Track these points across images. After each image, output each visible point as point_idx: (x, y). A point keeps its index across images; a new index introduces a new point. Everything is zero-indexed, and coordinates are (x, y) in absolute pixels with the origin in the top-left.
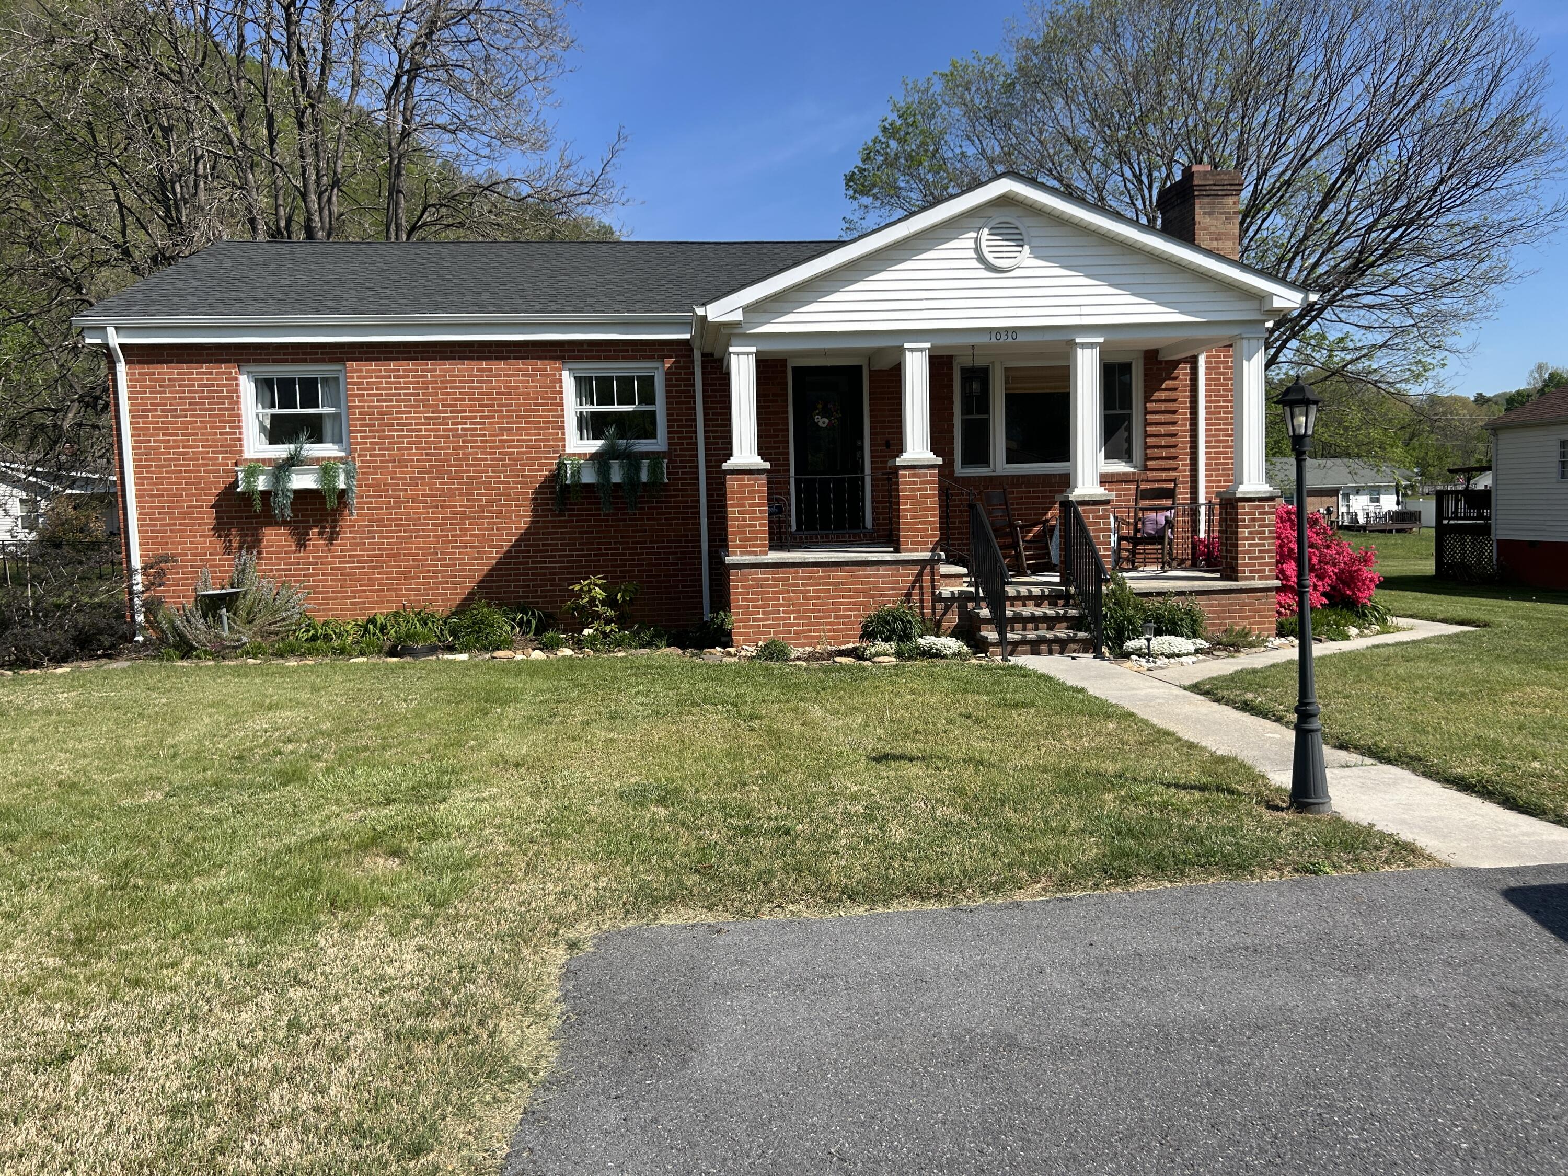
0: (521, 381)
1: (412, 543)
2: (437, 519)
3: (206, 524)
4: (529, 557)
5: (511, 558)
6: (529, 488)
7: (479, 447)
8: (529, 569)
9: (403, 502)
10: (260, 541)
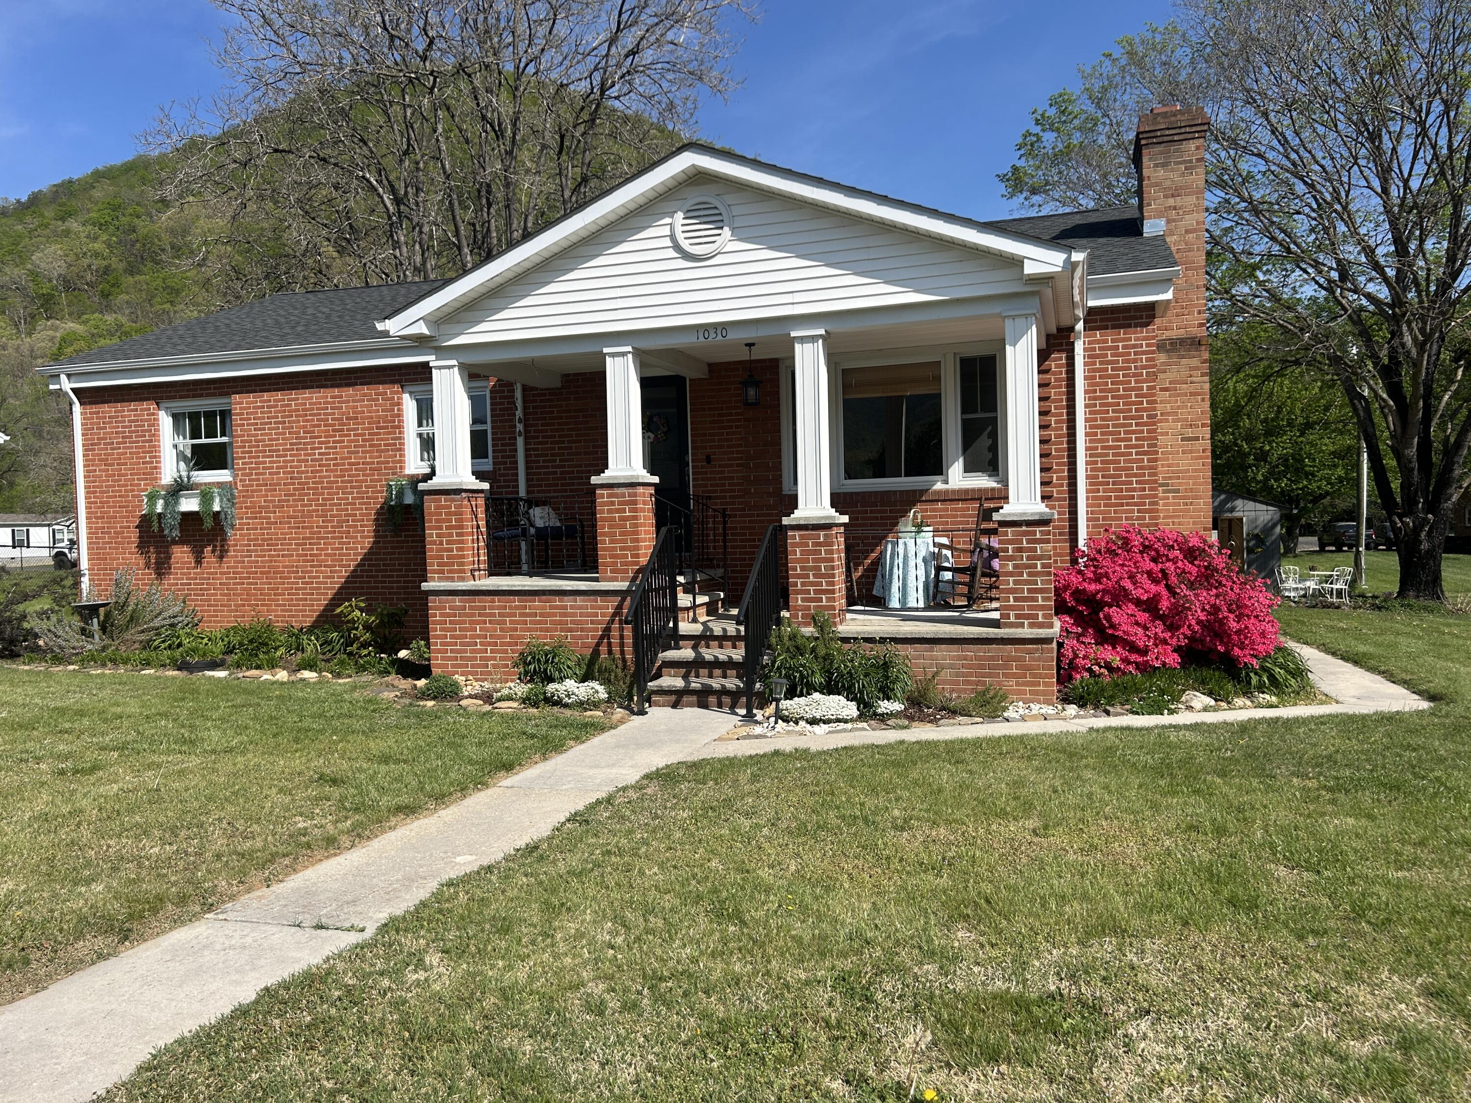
0: (366, 406)
1: (279, 562)
2: (299, 539)
3: (133, 543)
4: (372, 577)
5: (357, 577)
6: (371, 509)
7: (332, 471)
8: (373, 588)
9: (273, 523)
10: (170, 558)
